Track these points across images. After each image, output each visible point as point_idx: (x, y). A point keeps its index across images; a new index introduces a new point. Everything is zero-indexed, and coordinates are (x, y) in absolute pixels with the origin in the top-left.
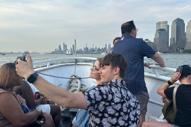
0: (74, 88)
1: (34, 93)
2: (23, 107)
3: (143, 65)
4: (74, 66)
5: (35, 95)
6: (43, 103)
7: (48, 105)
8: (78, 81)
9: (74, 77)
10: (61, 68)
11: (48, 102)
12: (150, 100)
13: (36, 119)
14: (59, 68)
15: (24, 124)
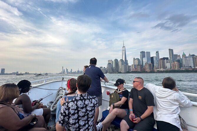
0: (61, 96)
1: (32, 102)
2: (19, 115)
3: (100, 80)
4: (62, 82)
5: (33, 103)
6: (38, 108)
7: (42, 109)
8: (64, 91)
9: (61, 89)
10: (54, 83)
11: (42, 107)
12: (103, 98)
13: (30, 121)
14: (52, 84)
15: (19, 128)
